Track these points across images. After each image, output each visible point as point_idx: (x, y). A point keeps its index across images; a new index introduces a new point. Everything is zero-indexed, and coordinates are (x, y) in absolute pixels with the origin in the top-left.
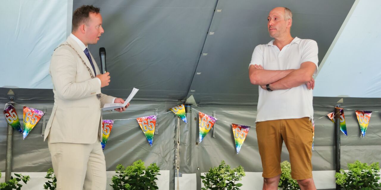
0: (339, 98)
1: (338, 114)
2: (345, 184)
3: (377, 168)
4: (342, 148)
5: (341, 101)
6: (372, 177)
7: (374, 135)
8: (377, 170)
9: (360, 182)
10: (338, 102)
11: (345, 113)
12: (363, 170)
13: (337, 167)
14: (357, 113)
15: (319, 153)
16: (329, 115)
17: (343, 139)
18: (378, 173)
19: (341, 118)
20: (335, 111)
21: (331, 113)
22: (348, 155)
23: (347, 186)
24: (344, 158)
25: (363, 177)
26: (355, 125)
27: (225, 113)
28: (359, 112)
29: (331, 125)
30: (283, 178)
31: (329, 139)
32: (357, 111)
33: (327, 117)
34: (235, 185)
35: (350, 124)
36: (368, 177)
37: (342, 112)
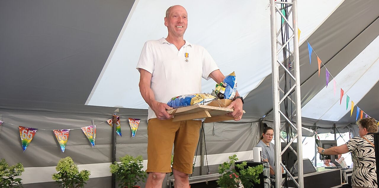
0: (116, 108)
1: (115, 120)
2: (118, 173)
3: (141, 160)
4: (118, 146)
5: (117, 110)
6: (137, 166)
7: (142, 136)
8: (141, 161)
9: (128, 170)
10: (115, 111)
11: (120, 120)
12: (131, 162)
13: (113, 160)
14: (129, 120)
15: (100, 150)
16: (108, 121)
17: (119, 139)
18: (141, 164)
19: (117, 124)
20: (113, 118)
21: (110, 120)
22: (122, 151)
23: (119, 173)
24: (118, 153)
25: (131, 167)
26: (128, 129)
27: (11, 116)
28: (131, 119)
29: (110, 128)
30: (63, 171)
31: (108, 139)
32: (129, 119)
33: (107, 122)
34: (14, 180)
35: (124, 128)
36: (134, 166)
37: (118, 118)
